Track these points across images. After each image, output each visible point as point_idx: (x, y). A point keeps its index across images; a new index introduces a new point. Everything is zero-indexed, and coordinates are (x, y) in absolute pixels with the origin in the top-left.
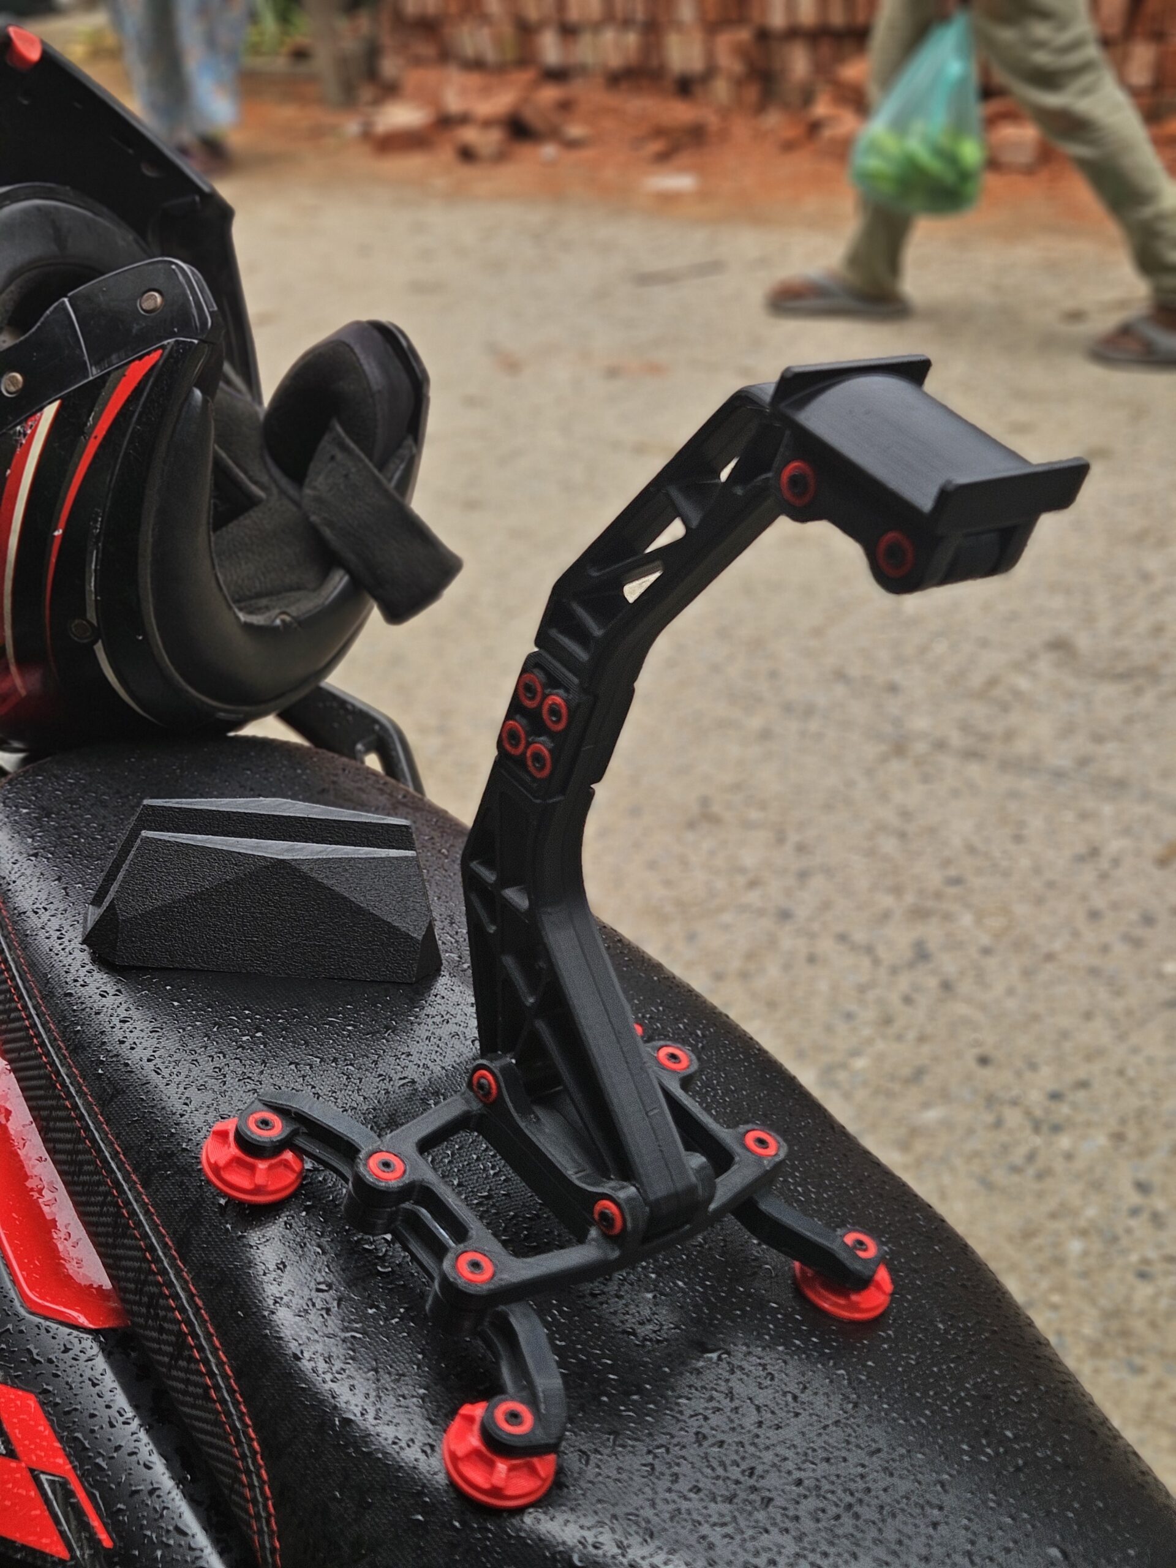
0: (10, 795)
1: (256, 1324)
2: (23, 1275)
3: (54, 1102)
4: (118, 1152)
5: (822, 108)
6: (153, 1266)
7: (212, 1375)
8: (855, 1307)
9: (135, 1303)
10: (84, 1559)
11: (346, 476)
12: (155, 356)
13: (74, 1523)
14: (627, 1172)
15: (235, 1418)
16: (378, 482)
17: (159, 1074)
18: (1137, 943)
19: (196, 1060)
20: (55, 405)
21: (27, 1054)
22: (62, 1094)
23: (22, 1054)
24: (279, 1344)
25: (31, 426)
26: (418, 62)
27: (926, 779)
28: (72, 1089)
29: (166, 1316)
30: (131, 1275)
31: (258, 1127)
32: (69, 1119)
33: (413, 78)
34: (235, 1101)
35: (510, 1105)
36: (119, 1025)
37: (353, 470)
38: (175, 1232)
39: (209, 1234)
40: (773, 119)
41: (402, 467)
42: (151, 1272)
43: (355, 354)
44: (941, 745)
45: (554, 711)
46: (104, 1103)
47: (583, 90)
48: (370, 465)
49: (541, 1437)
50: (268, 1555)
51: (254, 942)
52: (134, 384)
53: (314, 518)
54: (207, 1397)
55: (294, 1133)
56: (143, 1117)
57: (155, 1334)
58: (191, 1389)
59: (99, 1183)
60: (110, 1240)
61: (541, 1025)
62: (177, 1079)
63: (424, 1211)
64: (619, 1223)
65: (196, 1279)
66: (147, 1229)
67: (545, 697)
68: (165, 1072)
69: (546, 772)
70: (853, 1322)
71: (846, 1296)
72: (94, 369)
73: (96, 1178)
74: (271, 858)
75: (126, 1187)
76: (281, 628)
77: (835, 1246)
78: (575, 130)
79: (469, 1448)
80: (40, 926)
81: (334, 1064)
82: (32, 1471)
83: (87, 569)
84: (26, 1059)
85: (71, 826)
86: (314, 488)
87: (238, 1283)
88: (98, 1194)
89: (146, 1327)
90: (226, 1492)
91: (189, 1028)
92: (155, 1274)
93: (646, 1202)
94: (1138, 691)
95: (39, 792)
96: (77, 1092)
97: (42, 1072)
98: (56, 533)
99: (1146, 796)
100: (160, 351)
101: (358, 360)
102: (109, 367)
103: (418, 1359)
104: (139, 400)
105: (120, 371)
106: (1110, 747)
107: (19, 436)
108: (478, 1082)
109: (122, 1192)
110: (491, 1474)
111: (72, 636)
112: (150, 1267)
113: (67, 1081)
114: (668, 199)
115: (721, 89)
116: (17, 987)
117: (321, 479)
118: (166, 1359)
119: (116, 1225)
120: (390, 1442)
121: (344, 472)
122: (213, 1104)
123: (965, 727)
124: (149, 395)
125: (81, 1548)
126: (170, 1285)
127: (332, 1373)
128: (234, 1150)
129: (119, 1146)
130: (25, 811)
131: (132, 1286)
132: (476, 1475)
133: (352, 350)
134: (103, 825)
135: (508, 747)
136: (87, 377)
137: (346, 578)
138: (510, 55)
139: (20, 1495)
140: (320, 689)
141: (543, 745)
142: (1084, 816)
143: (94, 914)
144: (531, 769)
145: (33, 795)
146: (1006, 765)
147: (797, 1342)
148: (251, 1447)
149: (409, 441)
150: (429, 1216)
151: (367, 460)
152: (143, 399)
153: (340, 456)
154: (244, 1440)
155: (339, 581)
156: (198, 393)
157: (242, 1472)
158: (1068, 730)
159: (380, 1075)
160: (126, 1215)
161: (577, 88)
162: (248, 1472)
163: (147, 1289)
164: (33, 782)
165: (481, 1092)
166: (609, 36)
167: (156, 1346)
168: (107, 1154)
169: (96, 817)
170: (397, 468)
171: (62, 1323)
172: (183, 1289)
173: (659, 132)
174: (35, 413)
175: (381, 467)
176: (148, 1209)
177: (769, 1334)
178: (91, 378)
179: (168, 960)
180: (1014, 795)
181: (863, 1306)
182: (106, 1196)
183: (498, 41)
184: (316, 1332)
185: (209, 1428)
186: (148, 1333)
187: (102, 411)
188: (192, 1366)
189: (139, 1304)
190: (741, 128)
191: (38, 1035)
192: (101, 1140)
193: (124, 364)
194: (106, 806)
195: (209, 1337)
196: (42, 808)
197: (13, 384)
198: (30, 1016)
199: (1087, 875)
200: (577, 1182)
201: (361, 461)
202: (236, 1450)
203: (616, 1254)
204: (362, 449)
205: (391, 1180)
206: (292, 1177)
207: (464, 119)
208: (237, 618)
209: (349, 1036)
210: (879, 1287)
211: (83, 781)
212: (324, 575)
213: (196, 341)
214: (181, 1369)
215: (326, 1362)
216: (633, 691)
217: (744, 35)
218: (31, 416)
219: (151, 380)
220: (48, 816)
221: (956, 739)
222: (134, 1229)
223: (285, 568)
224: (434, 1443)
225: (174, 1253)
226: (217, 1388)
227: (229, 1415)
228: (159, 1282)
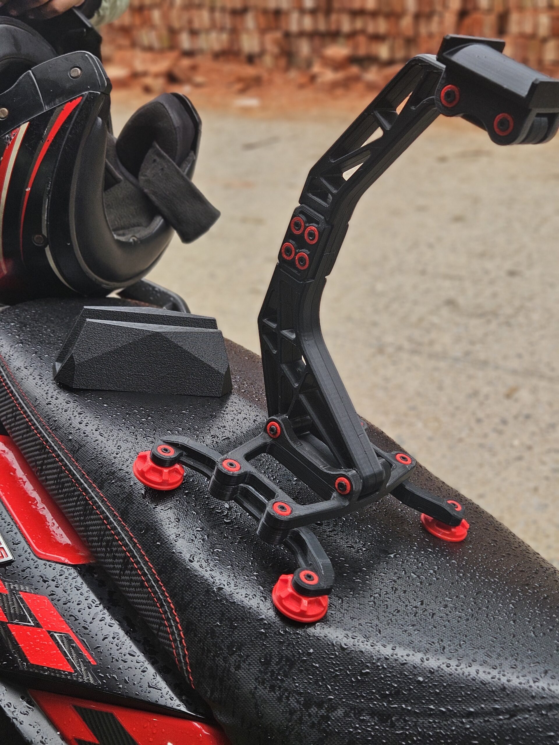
0: (4, 318)
1: (168, 548)
2: (33, 542)
3: (45, 456)
4: (84, 474)
5: (316, 69)
6: (108, 526)
7: (145, 575)
8: (453, 535)
9: (98, 547)
10: (81, 671)
11: (162, 169)
12: (78, 100)
13: (74, 655)
14: (350, 463)
15: (159, 594)
16: (178, 172)
17: (102, 436)
18: (500, 433)
19: (121, 429)
20: (27, 124)
21: (28, 435)
22: (50, 450)
23: (25, 436)
24: (181, 556)
25: (14, 135)
26: (120, 47)
27: (394, 363)
28: (56, 448)
29: (117, 550)
30: (95, 533)
31: (162, 451)
32: (55, 462)
33: (118, 55)
34: (143, 446)
35: (288, 438)
36: (78, 416)
37: (166, 166)
38: (119, 509)
39: (138, 507)
40: (293, 74)
41: (189, 166)
42: (108, 529)
43: (166, 109)
44: (400, 348)
45: (311, 234)
46: (74, 453)
47: (202, 61)
48: (175, 164)
49: (324, 585)
50: (182, 658)
51: (142, 375)
52: (68, 114)
53: (146, 190)
54: (143, 586)
55: (181, 455)
56: (96, 456)
57: (111, 560)
58: (133, 584)
59: (74, 491)
60: (82, 518)
61: (302, 397)
62: (112, 438)
63: (250, 487)
64: (348, 488)
65: (133, 529)
66: (104, 508)
67: (306, 228)
68: (106, 435)
69: (307, 266)
70: (452, 542)
71: (449, 530)
72: (46, 107)
73: (72, 489)
74: (152, 331)
75: (90, 491)
76: (133, 243)
77: (444, 505)
78: (199, 79)
79: (288, 593)
80: (29, 374)
81: (189, 431)
82: (49, 632)
83: (43, 208)
84: (27, 438)
85: (38, 330)
86: (146, 176)
87: (156, 529)
88: (74, 496)
89: (105, 558)
90: (155, 632)
91: (114, 416)
92: (110, 530)
93: (361, 477)
94: (489, 322)
95: (19, 316)
96: (58, 449)
97: (37, 442)
98: (27, 190)
99: (497, 368)
100: (81, 98)
101: (167, 112)
102: (55, 105)
103: (251, 560)
104: (70, 122)
105: (61, 107)
106: (478, 347)
107: (8, 140)
108: (271, 428)
109: (88, 493)
110: (300, 606)
111: (34, 243)
112: (107, 527)
113: (53, 444)
114: (246, 111)
115: (268, 60)
116: (20, 404)
117: (148, 171)
118: (118, 572)
119: (85, 510)
120: (244, 596)
121: (161, 168)
122: (132, 448)
123: (410, 339)
124: (76, 119)
125: (80, 667)
126: (119, 534)
127: (210, 567)
128: (150, 463)
129: (84, 471)
130: (12, 324)
131: (97, 538)
132: (292, 606)
133: (164, 107)
134: (54, 331)
135: (285, 256)
136: (42, 110)
137: (162, 220)
138: (166, 44)
139: (45, 644)
140: (142, 282)
141: (304, 253)
142: (470, 377)
143: (58, 366)
144: (298, 266)
145: (16, 317)
146: (431, 356)
147: (430, 550)
148: (169, 607)
149: (192, 153)
150: (253, 489)
151: (173, 162)
152: (72, 122)
153: (158, 160)
154: (165, 604)
155: (159, 222)
156: (100, 120)
157: (165, 620)
158: (458, 340)
159: (212, 436)
160: (91, 504)
161: (199, 60)
162: (168, 619)
163: (105, 538)
164: (14, 312)
165: (272, 433)
166: (214, 35)
167: (112, 566)
168: (78, 476)
169: (49, 327)
170: (187, 166)
171: (57, 563)
172: (126, 535)
173: (240, 79)
174: (16, 128)
175: (179, 165)
176: (104, 500)
177: (416, 547)
178: (45, 111)
179: (100, 386)
180: (436, 369)
181: (457, 534)
182: (79, 497)
183: (160, 38)
184: (199, 549)
185: (144, 601)
186: (107, 560)
187: (51, 128)
188: (133, 572)
189: (101, 546)
190: (278, 79)
191: (34, 424)
192: (74, 469)
193: (63, 104)
194: (53, 323)
195: (142, 556)
196: (21, 323)
197: (4, 114)
198: (28, 416)
199: (474, 404)
200: (325, 471)
201: (170, 162)
202: (160, 609)
203: (347, 504)
204: (170, 156)
205: (235, 471)
206: (179, 477)
207: (145, 74)
208: (113, 237)
209: (194, 419)
210: (464, 526)
211: (39, 312)
212: (151, 219)
213: (99, 93)
214: (127, 575)
215: (206, 562)
216: (348, 225)
217: (278, 35)
218: (13, 130)
219: (77, 112)
220: (25, 326)
221: (407, 345)
222: (96, 510)
223: (131, 216)
224: (265, 595)
225: (120, 519)
226: (148, 581)
227: (155, 593)
228: (112, 533)
